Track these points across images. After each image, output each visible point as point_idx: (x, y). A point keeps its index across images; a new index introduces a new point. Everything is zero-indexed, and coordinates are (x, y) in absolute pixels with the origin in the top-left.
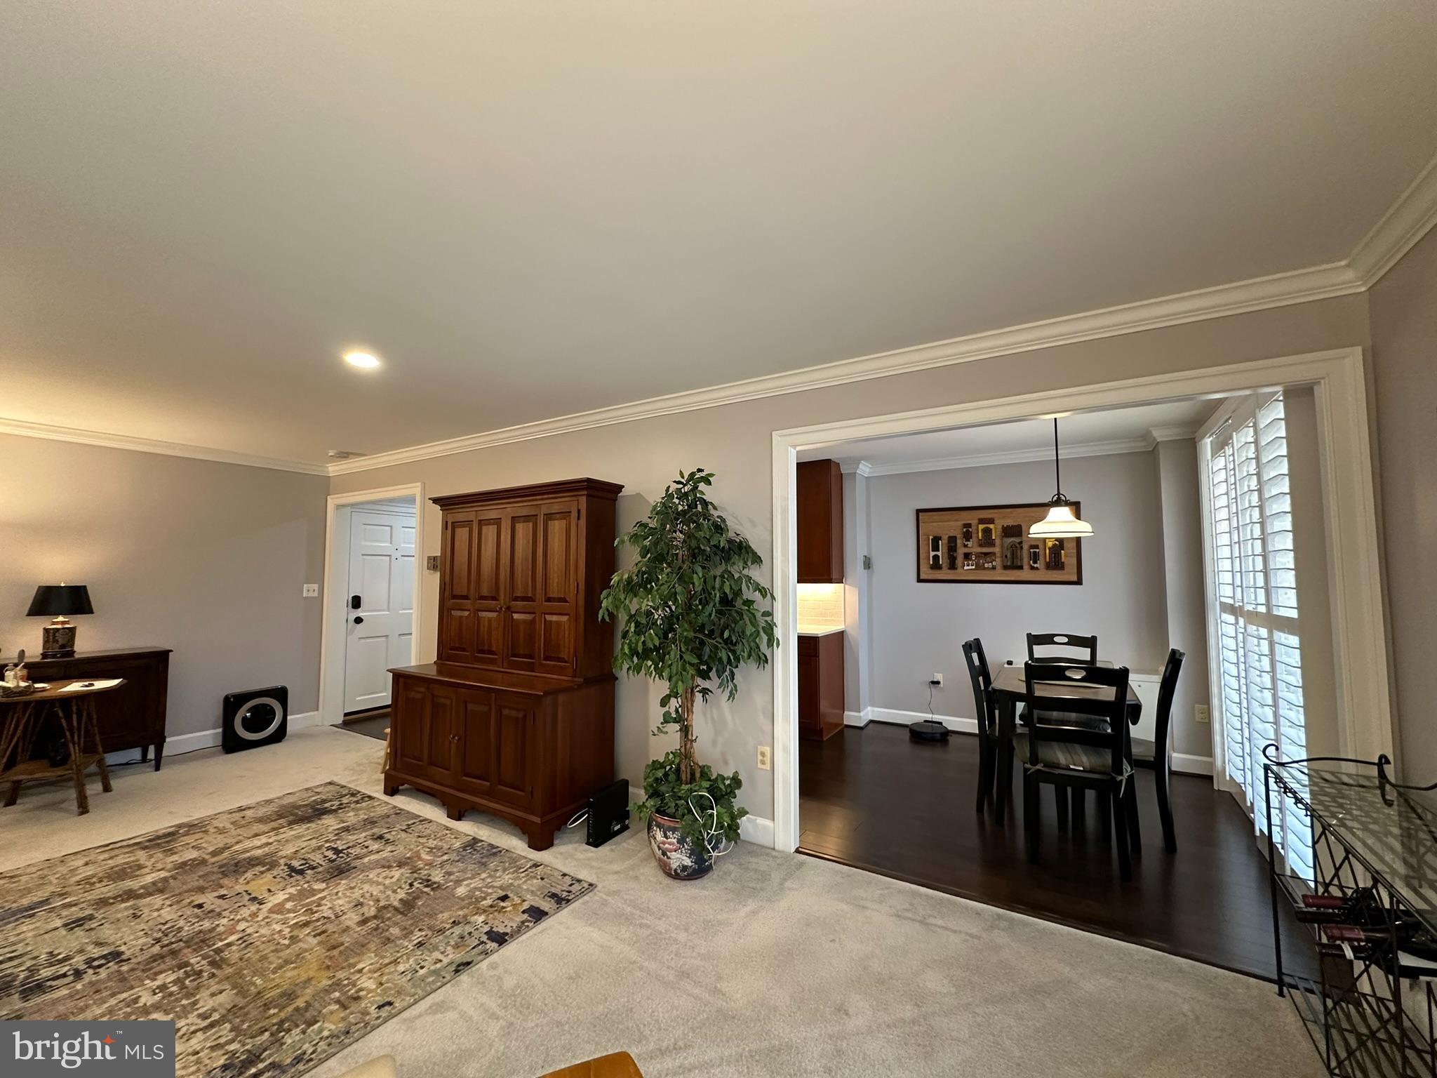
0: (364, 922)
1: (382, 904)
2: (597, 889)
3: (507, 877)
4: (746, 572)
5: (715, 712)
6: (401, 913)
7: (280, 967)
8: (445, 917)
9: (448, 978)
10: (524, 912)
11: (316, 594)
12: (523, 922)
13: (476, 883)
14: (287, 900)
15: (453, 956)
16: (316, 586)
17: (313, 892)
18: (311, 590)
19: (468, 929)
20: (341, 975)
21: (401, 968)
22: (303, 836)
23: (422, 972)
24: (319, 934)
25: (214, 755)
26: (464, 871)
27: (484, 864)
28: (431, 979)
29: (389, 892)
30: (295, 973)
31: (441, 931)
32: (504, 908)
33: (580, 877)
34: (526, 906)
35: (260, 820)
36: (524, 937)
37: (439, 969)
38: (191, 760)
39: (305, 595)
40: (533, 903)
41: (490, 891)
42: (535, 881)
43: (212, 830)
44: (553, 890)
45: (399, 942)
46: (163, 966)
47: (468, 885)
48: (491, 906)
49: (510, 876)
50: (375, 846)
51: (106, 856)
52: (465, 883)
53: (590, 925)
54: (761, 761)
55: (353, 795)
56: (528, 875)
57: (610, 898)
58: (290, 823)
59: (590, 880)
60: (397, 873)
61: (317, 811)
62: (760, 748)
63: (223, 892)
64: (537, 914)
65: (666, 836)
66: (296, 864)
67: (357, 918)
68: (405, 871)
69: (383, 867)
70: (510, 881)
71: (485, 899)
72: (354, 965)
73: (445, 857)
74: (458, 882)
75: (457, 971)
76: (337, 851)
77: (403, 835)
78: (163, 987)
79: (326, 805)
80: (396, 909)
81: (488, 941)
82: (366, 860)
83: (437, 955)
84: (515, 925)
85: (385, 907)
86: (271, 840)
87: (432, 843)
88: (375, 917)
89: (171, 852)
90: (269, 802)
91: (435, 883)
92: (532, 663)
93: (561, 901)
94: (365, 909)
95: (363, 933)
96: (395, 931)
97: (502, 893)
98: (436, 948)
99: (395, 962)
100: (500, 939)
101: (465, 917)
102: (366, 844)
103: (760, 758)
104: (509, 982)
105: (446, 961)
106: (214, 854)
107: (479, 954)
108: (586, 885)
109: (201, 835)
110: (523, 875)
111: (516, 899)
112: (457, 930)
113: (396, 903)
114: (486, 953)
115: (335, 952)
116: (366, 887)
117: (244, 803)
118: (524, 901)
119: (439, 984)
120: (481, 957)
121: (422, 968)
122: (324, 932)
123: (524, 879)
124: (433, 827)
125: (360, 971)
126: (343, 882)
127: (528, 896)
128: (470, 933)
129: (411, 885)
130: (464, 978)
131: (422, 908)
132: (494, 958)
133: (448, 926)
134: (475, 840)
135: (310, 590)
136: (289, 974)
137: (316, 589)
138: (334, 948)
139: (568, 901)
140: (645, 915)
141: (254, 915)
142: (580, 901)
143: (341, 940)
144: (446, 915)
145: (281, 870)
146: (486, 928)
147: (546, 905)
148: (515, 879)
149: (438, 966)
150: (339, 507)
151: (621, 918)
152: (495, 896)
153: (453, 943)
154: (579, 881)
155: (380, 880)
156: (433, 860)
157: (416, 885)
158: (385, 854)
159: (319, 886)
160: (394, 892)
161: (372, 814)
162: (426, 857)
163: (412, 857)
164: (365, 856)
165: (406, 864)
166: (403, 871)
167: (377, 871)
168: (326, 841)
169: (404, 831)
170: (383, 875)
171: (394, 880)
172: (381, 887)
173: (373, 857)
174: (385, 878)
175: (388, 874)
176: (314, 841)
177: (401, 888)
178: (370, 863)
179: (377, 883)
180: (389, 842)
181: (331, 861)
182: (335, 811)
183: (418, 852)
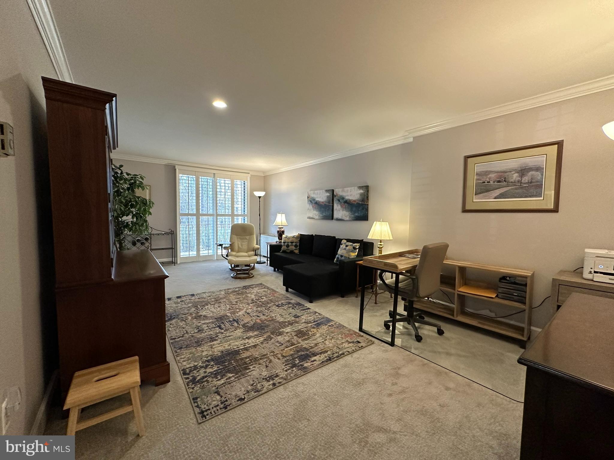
17: (231, 313)
50: (204, 326)
60: (204, 313)
66: (236, 324)
69: (206, 317)
73: (184, 316)
74: (188, 307)
76: (220, 327)
77: (189, 330)
80: (210, 304)
82: (210, 321)
87: (182, 324)
91: (195, 308)
102: (207, 328)
113: (209, 305)
155: (210, 312)
156: (189, 316)
157: (201, 309)
158: (203, 322)
159: (229, 314)
160: (208, 308)
161: (194, 350)
162: (190, 318)
163: (194, 319)
164: (210, 323)
165: (198, 316)
166: (201, 314)
167: (209, 316)
168: (222, 333)
169: (187, 333)
170: (208, 314)
171: (205, 311)
172: (211, 310)
173: (207, 321)
174: (208, 313)
175: (206, 314)
176: (227, 335)
177: (205, 309)
178: (210, 320)
179: (211, 311)
180: (198, 327)
181: (223, 323)
182: (212, 360)
183: (191, 320)
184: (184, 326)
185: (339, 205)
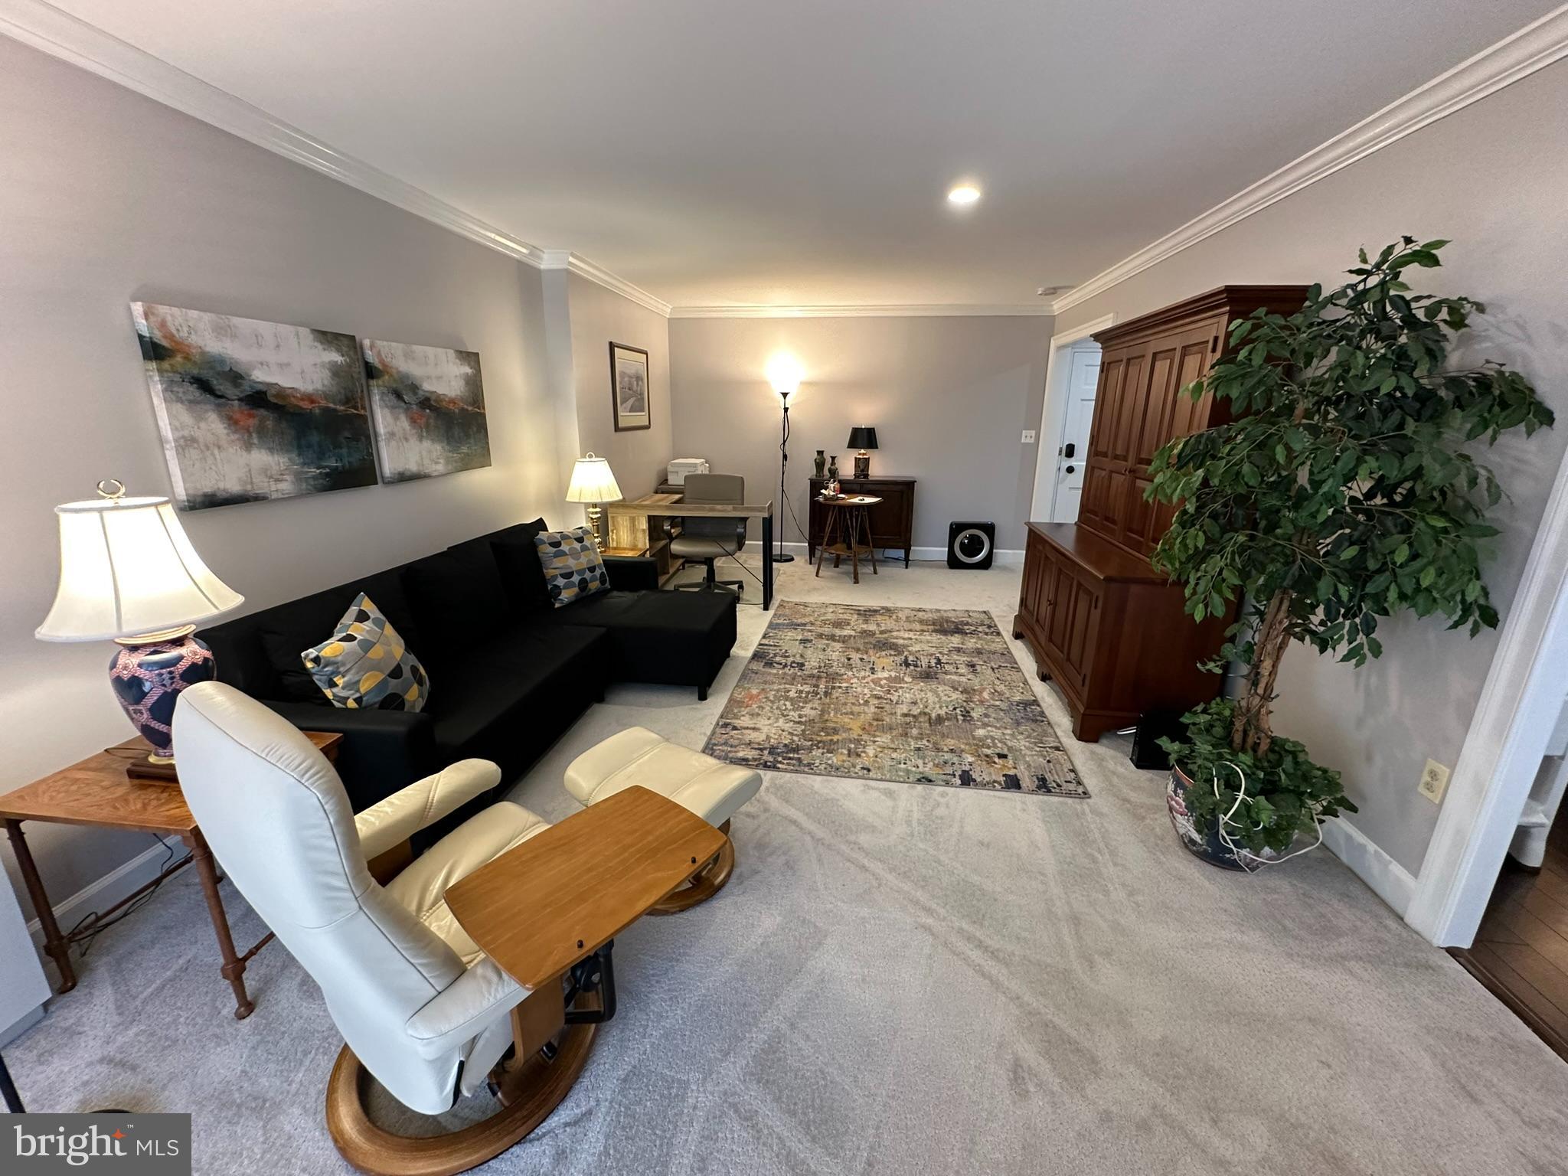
0: (906, 715)
1: (927, 710)
2: (1088, 800)
3: (1023, 743)
4: (1467, 449)
5: (1374, 680)
6: (930, 723)
7: (846, 714)
8: (951, 743)
9: (911, 780)
10: (1004, 775)
11: (1032, 441)
12: (995, 782)
13: (997, 733)
14: (886, 678)
15: (928, 770)
16: (1033, 433)
17: (901, 680)
18: (1029, 435)
19: (955, 760)
20: (865, 737)
21: (894, 755)
22: (931, 643)
23: (902, 766)
24: (878, 708)
25: (940, 567)
26: (997, 719)
27: (1018, 724)
28: (901, 774)
29: (937, 706)
30: (849, 721)
31: (938, 750)
32: (995, 763)
33: (1085, 781)
34: (1012, 772)
35: (921, 622)
36: (984, 792)
37: (912, 771)
38: (931, 567)
39: (1023, 441)
40: (1018, 774)
41: (999, 745)
42: (1041, 759)
43: (894, 617)
44: (1048, 776)
45: (910, 739)
46: (810, 682)
47: (988, 731)
48: (987, 756)
49: (1027, 744)
50: (963, 670)
51: (843, 611)
52: (989, 728)
53: (1044, 821)
54: (1427, 784)
55: (989, 627)
56: (1040, 751)
57: (1090, 815)
58: (935, 631)
59: (1090, 789)
60: (955, 696)
61: (958, 629)
62: (1432, 764)
63: (865, 657)
64: (1013, 783)
65: (1175, 792)
66: (911, 658)
67: (905, 711)
68: (963, 697)
69: (952, 687)
70: (1023, 748)
71: (989, 747)
72: (875, 736)
73: (998, 703)
74: (985, 725)
75: (919, 780)
76: (939, 662)
77: (990, 671)
78: (801, 692)
79: (966, 627)
80: (930, 719)
81: (957, 777)
82: (949, 677)
83: (920, 762)
84: (987, 779)
85: (925, 714)
86: (913, 637)
87: (1001, 688)
88: (914, 716)
89: (866, 621)
90: (938, 611)
91: (970, 716)
92: (1141, 542)
93: (1043, 785)
94: (914, 708)
95: (899, 722)
96: (915, 732)
97: (1005, 752)
98: (923, 758)
99: (895, 750)
100: (967, 780)
101: (962, 751)
102: (959, 666)
103: (1426, 778)
104: (941, 811)
105: (921, 769)
106: (882, 632)
107: (943, 781)
108: (1080, 790)
109: (887, 618)
110: (1038, 749)
111: (1011, 762)
112: (947, 756)
113: (933, 715)
114: (947, 783)
115: (875, 723)
116: (929, 694)
117: (923, 607)
118: (1015, 768)
119: (902, 780)
120: (943, 783)
121: (905, 764)
122: (882, 708)
123: (1034, 753)
124: (1015, 676)
125: (874, 742)
126: (922, 684)
127: (1022, 767)
128: (953, 764)
129: (955, 709)
130: (920, 787)
131: (944, 728)
132: (950, 790)
133: (946, 749)
134: (1036, 702)
135: (1027, 436)
136: (846, 720)
137: (1033, 435)
138: (877, 720)
139: (1049, 791)
140: (1106, 851)
141: (864, 678)
142: (1061, 799)
143: (885, 718)
144: (953, 742)
145: (900, 659)
146: (967, 768)
147: (1026, 782)
148: (1027, 748)
149: (914, 769)
150: (1060, 348)
151: (1082, 837)
152: (997, 751)
153: (936, 762)
154: (1079, 783)
155: (942, 694)
156: (987, 701)
157: (958, 711)
158: (963, 679)
159: (908, 679)
160: (941, 707)
161: (986, 647)
162: (986, 695)
163: (977, 690)
164: (951, 674)
165: (968, 693)
166: (961, 696)
167: (947, 688)
168: (940, 653)
169: (993, 669)
170: (947, 692)
171: (949, 699)
172: (937, 699)
173: (954, 677)
174: (946, 695)
175: (950, 693)
176: (934, 649)
177: (947, 707)
178: (949, 680)
179: (938, 696)
180: (974, 672)
181: (929, 667)
182: (967, 634)
183: (984, 689)
184: (997, 682)
185: (403, 417)
